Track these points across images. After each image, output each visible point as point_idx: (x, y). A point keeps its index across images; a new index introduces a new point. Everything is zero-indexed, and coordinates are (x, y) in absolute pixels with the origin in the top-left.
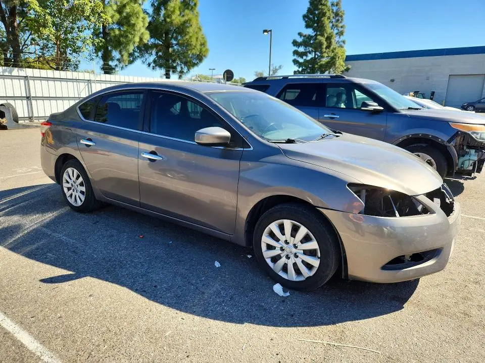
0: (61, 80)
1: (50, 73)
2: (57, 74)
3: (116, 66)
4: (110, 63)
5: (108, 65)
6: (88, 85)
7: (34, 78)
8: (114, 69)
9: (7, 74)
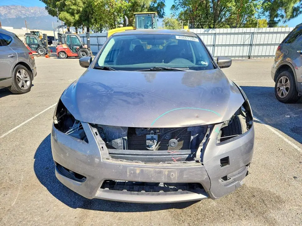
0: (235, 34)
1: (229, 30)
2: (233, 30)
3: (279, 20)
4: (275, 19)
5: (273, 21)
6: (252, 36)
7: (219, 34)
8: (277, 23)
9: (206, 32)
